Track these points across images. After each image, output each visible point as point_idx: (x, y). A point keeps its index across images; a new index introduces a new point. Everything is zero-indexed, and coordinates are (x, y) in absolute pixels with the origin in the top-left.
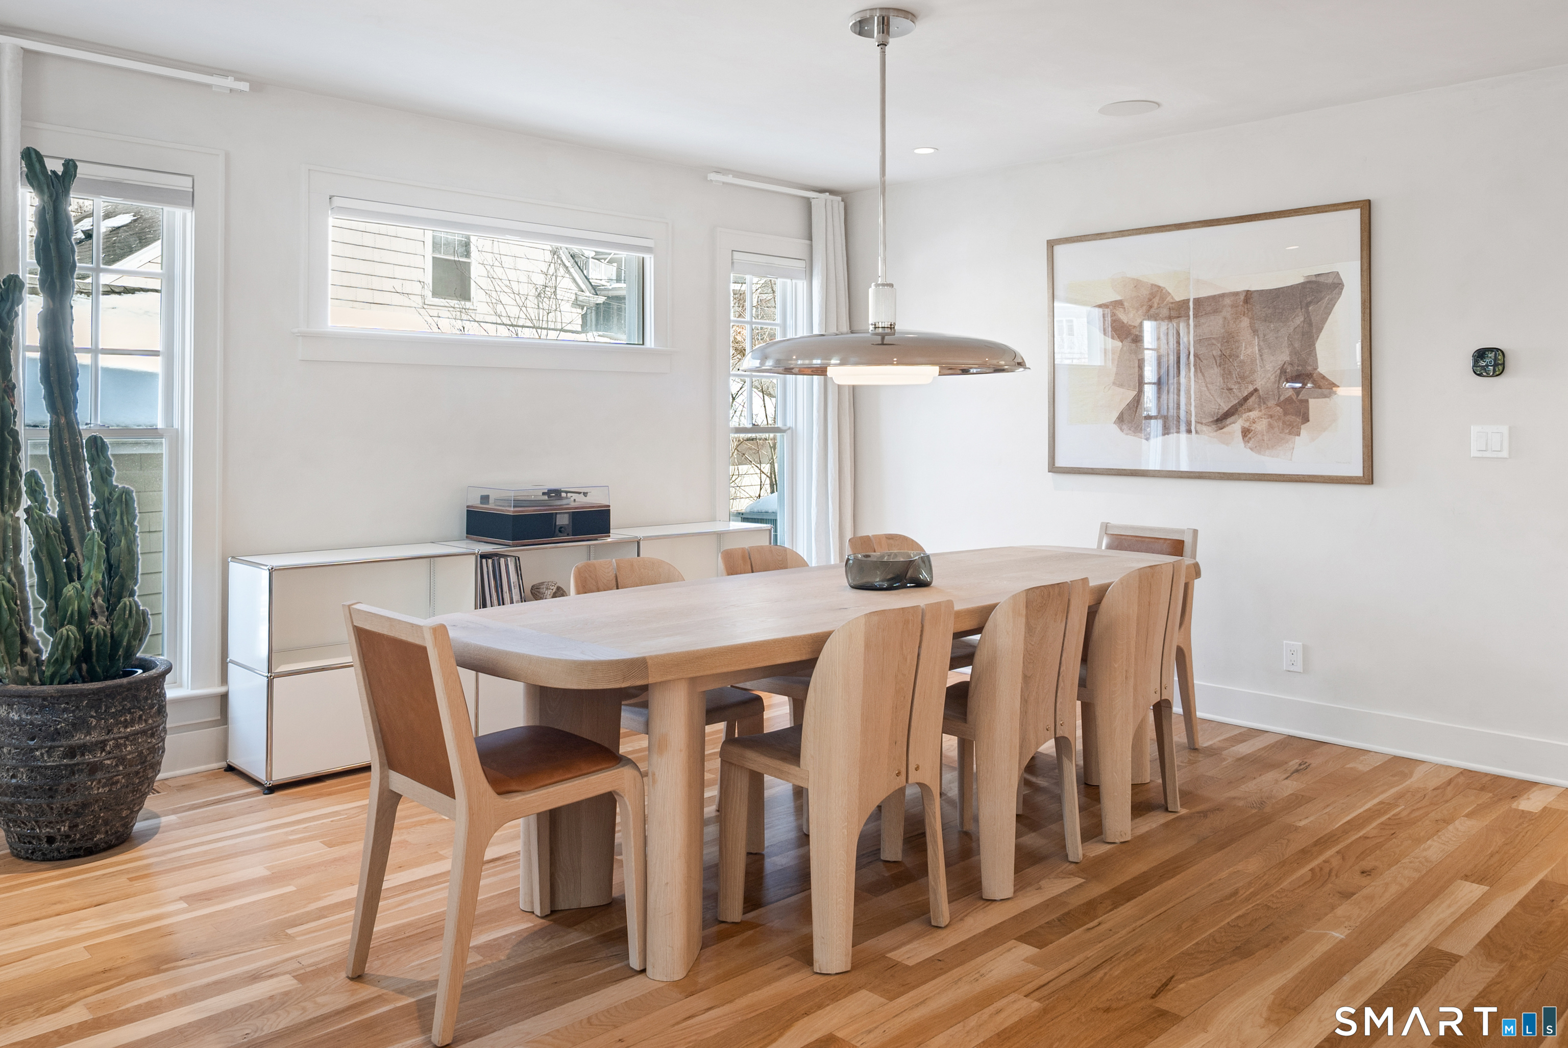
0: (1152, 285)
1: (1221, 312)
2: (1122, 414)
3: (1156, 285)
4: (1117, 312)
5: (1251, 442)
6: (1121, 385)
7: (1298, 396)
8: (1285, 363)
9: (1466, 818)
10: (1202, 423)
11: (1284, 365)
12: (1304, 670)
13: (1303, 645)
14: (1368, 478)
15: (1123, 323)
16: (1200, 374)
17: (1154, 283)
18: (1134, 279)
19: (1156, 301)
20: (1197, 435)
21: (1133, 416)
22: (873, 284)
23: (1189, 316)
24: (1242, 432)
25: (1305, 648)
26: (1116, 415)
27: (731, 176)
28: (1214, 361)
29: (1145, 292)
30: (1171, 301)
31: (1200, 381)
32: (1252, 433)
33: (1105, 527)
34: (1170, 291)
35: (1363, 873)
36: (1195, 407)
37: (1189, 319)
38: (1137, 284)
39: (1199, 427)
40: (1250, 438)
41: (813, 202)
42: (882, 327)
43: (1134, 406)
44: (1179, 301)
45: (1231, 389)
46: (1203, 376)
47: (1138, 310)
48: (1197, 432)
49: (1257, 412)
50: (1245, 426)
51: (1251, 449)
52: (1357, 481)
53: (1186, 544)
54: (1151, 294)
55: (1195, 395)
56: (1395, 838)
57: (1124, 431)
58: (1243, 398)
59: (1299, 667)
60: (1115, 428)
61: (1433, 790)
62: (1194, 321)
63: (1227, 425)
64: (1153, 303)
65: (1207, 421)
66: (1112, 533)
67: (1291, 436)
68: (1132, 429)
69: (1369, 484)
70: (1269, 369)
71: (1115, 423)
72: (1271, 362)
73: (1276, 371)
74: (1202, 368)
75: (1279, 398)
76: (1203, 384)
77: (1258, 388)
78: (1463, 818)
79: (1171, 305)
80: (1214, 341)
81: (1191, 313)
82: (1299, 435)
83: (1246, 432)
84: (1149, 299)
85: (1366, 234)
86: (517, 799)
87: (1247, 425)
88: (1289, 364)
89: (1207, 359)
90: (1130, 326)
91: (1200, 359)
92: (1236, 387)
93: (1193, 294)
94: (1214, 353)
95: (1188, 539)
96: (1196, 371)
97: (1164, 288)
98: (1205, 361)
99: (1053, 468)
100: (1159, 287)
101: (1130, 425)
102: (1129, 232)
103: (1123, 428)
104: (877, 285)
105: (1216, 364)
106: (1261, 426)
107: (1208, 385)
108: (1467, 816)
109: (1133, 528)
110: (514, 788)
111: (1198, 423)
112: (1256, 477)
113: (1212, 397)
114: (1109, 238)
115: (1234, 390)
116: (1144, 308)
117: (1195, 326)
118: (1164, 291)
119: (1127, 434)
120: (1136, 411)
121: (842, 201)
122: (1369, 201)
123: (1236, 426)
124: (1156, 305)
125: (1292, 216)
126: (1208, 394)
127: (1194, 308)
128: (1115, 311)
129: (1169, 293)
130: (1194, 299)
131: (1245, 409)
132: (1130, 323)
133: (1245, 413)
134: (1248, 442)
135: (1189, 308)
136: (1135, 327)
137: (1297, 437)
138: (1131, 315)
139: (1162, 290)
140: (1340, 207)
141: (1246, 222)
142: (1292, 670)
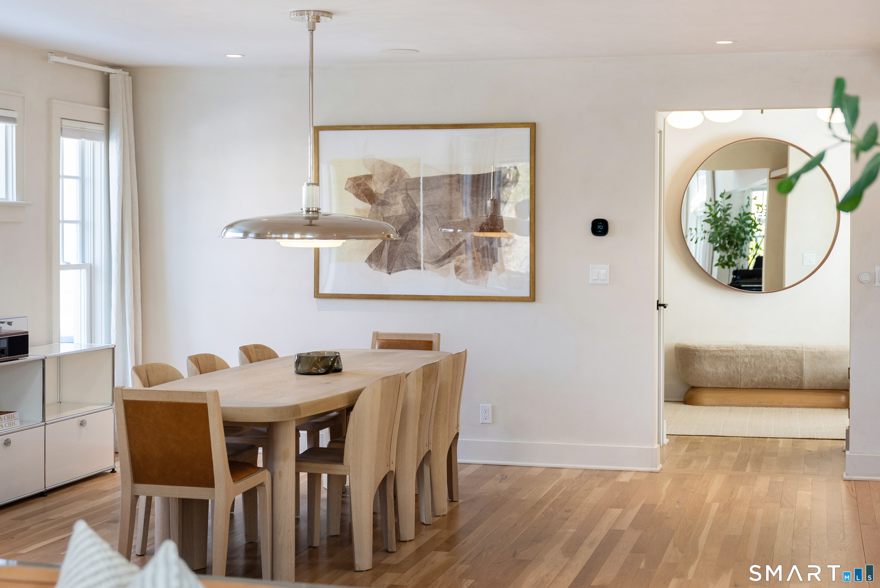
0: (394, 166)
1: (442, 187)
2: (371, 255)
3: (396, 166)
4: (368, 183)
5: (461, 275)
7: (491, 246)
8: (483, 223)
9: (598, 488)
10: (428, 263)
11: (482, 225)
12: (492, 422)
13: (492, 406)
14: (532, 298)
15: (372, 191)
16: (427, 230)
17: (395, 164)
18: (381, 161)
19: (397, 177)
20: (425, 271)
21: (379, 257)
22: (305, 183)
23: (420, 189)
24: (455, 269)
25: (493, 408)
26: (366, 256)
27: (66, 58)
28: (437, 221)
29: (389, 170)
30: (408, 178)
31: (427, 234)
32: (461, 269)
33: (376, 335)
34: (407, 171)
35: (566, 511)
36: (424, 251)
37: (420, 191)
38: (383, 164)
39: (427, 265)
40: (460, 273)
41: (111, 77)
42: (312, 211)
43: (380, 250)
44: (413, 179)
45: (448, 240)
46: (429, 230)
47: (383, 182)
48: (424, 269)
49: (465, 255)
50: (457, 264)
51: (461, 280)
52: (526, 300)
53: (434, 343)
54: (394, 172)
55: (424, 243)
56: (571, 498)
57: (373, 267)
58: (456, 246)
59: (490, 421)
60: (366, 265)
61: (576, 479)
62: (423, 193)
63: (445, 264)
64: (395, 178)
65: (432, 261)
66: (381, 338)
67: (486, 271)
68: (379, 266)
69: (531, 301)
70: (473, 227)
71: (366, 261)
72: (474, 223)
73: (478, 229)
74: (429, 225)
75: (479, 247)
76: (430, 236)
77: (466, 240)
78: (596, 488)
79: (407, 181)
80: (436, 207)
81: (421, 187)
82: (491, 270)
83: (457, 269)
84: (391, 175)
85: (533, 144)
87: (458, 264)
88: (486, 224)
89: (432, 219)
90: (377, 193)
91: (427, 219)
92: (451, 239)
93: (423, 175)
94: (437, 215)
95: (434, 340)
96: (424, 227)
97: (403, 168)
98: (430, 220)
99: (318, 295)
100: (399, 168)
101: (377, 263)
102: (377, 127)
103: (372, 265)
104: (308, 184)
105: (438, 222)
106: (469, 264)
107: (433, 237)
108: (598, 486)
109: (396, 334)
111: (426, 262)
112: (464, 298)
113: (435, 245)
114: (363, 130)
115: (450, 241)
116: (388, 181)
117: (424, 196)
118: (402, 171)
119: (375, 270)
120: (382, 254)
121: (130, 75)
122: (535, 124)
123: (451, 265)
124: (396, 180)
125: (489, 128)
126: (432, 243)
127: (423, 184)
128: (366, 182)
129: (406, 172)
130: (423, 178)
131: (457, 254)
132: (378, 191)
133: (457, 256)
134: (459, 275)
135: (420, 184)
136: (381, 194)
137: (490, 272)
138: (379, 186)
139: (401, 170)
140: (518, 125)
141: (459, 128)
142: (485, 422)
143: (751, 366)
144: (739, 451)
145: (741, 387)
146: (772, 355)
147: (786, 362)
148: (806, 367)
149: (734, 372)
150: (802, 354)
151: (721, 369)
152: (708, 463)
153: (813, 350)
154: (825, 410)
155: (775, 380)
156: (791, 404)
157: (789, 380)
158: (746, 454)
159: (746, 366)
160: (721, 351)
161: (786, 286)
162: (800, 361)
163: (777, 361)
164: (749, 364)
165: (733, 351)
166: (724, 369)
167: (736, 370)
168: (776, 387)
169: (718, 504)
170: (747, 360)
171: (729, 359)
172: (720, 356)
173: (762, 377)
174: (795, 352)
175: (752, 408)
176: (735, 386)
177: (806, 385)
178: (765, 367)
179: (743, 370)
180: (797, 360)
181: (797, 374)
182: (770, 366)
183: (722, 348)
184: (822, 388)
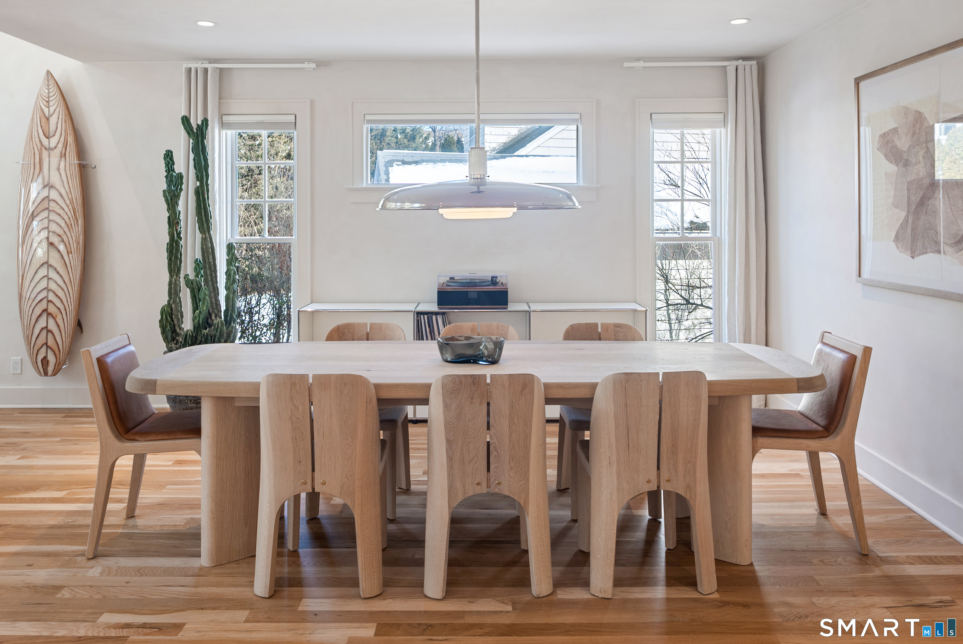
0: (915, 111)
2: (897, 233)
3: (918, 111)
6: (897, 207)
18: (905, 107)
19: (918, 126)
20: (944, 256)
21: (904, 234)
26: (894, 234)
28: (956, 183)
29: (911, 119)
30: (927, 125)
36: (943, 228)
39: (946, 247)
43: (904, 225)
46: (949, 197)
47: (907, 136)
48: (944, 253)
53: (857, 359)
54: (915, 120)
55: (943, 216)
57: (899, 249)
60: (894, 246)
64: (916, 128)
65: (951, 242)
68: (904, 247)
71: (894, 240)
79: (927, 130)
84: (913, 125)
86: (129, 444)
90: (902, 151)
93: (941, 118)
95: (859, 355)
97: (923, 113)
100: (920, 113)
103: (898, 246)
105: (957, 186)
107: (952, 207)
110: (138, 439)
113: (954, 219)
118: (923, 117)
119: (901, 252)
120: (906, 231)
121: (756, 64)
124: (917, 131)
126: (952, 215)
128: (893, 138)
129: (926, 118)
136: (905, 151)
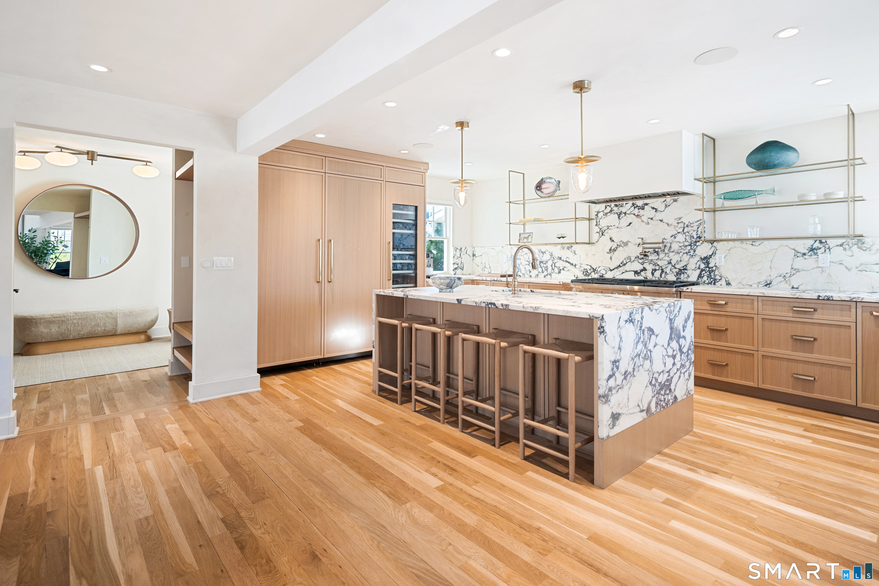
143: (79, 325)
144: (88, 392)
145: (70, 339)
146: (95, 317)
147: (105, 320)
148: (119, 322)
149: (65, 330)
150: (117, 313)
151: (54, 329)
152: (65, 412)
153: (124, 311)
154: (133, 346)
155: (97, 331)
156: (108, 345)
157: (107, 330)
158: (96, 394)
159: (74, 325)
160: (54, 317)
161: (89, 277)
162: (115, 319)
163: (99, 320)
164: (77, 324)
165: (64, 316)
166: (57, 329)
167: (66, 328)
168: (97, 335)
169: (100, 467)
170: (75, 321)
171: (61, 322)
172: (54, 321)
173: (87, 331)
174: (111, 313)
175: (79, 351)
176: (66, 339)
177: (119, 332)
178: (89, 325)
179: (72, 328)
180: (113, 318)
181: (113, 326)
182: (93, 324)
183: (55, 316)
184: (130, 332)
